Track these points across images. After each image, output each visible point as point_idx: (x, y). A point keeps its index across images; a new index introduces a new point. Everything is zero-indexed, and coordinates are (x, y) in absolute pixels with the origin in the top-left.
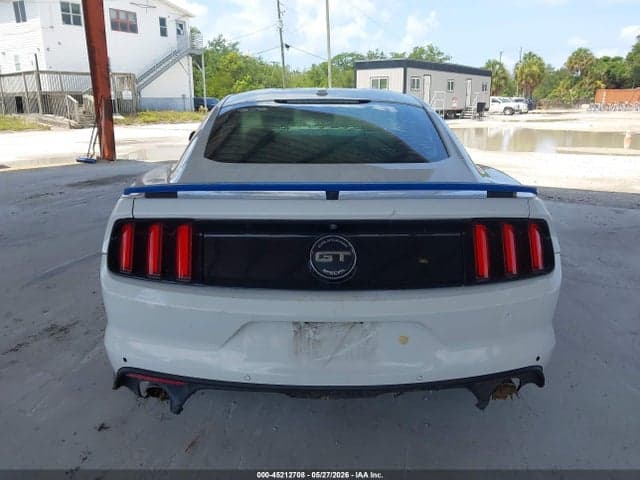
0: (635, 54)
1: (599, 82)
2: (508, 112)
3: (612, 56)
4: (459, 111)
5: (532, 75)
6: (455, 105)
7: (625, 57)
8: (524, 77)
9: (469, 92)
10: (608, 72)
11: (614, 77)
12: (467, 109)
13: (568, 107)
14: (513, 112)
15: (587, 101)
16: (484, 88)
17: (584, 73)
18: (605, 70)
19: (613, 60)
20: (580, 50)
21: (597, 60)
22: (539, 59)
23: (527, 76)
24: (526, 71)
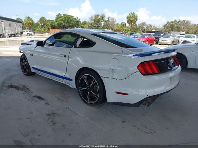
0: (57, 20)
1: (49, 27)
2: (28, 35)
3: (51, 20)
4: (14, 34)
5: (30, 24)
6: (13, 32)
7: (54, 20)
8: (28, 24)
9: (16, 28)
10: (51, 24)
11: (53, 25)
12: (17, 34)
13: (42, 34)
14: (30, 35)
15: (47, 32)
16: (20, 27)
17: (45, 24)
18: (50, 23)
19: (52, 21)
20: (42, 17)
21: (47, 21)
22: (31, 19)
23: (29, 24)
24: (28, 22)
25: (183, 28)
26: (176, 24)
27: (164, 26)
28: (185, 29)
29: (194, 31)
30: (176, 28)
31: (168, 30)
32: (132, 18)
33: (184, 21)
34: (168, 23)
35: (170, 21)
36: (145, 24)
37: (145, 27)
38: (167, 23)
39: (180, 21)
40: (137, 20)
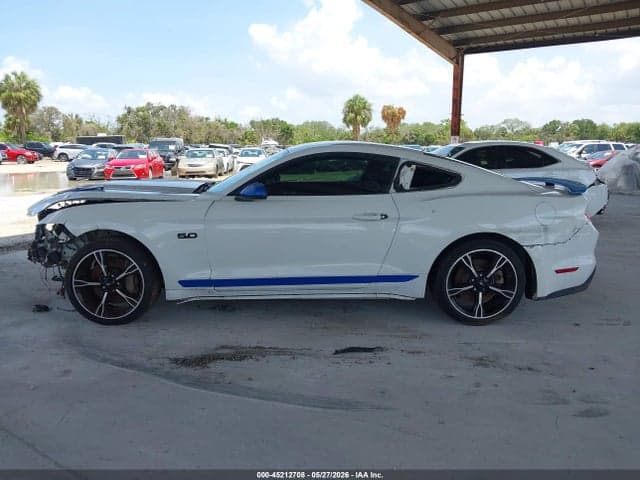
25: (176, 127)
26: (154, 114)
27: (120, 120)
28: (179, 130)
29: (204, 134)
30: (155, 128)
31: (133, 132)
32: (17, 90)
33: (173, 107)
34: (129, 112)
35: (134, 107)
36: (57, 113)
37: (56, 122)
38: (126, 111)
39: (162, 108)
40: (39, 99)
